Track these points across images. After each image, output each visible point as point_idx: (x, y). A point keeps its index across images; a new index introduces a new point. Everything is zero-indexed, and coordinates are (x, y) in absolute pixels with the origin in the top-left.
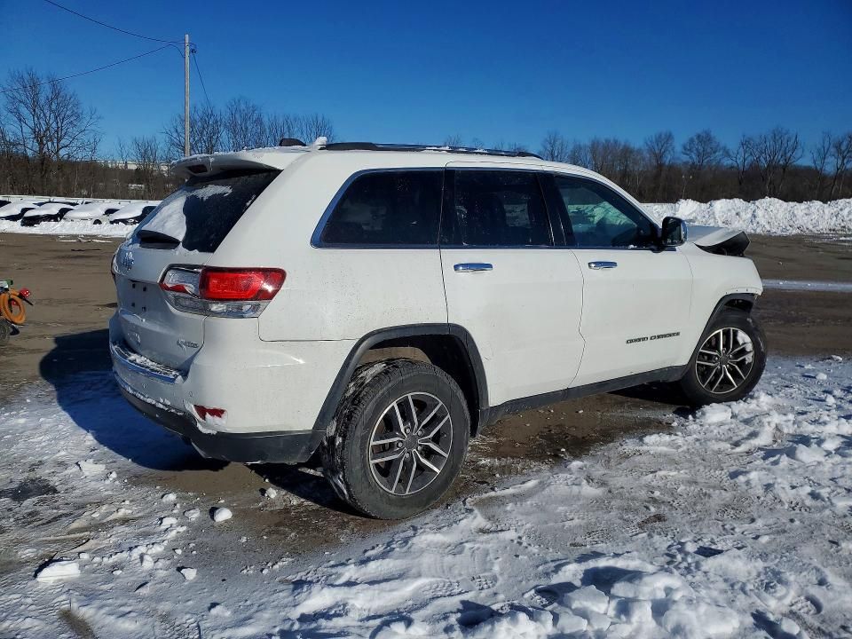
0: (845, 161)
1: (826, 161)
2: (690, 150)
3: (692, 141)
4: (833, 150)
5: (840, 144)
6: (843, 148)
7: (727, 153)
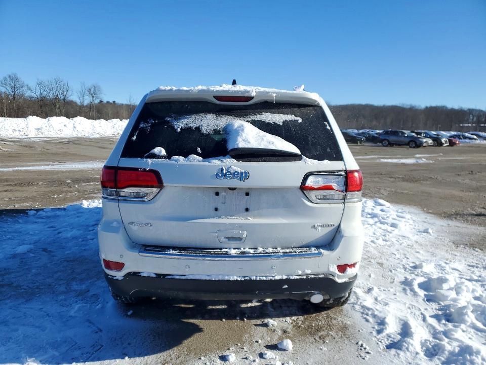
0: (94, 99)
1: (85, 98)
2: (6, 84)
3: (5, 79)
4: (87, 93)
5: (90, 90)
6: (92, 92)
7: (30, 89)
